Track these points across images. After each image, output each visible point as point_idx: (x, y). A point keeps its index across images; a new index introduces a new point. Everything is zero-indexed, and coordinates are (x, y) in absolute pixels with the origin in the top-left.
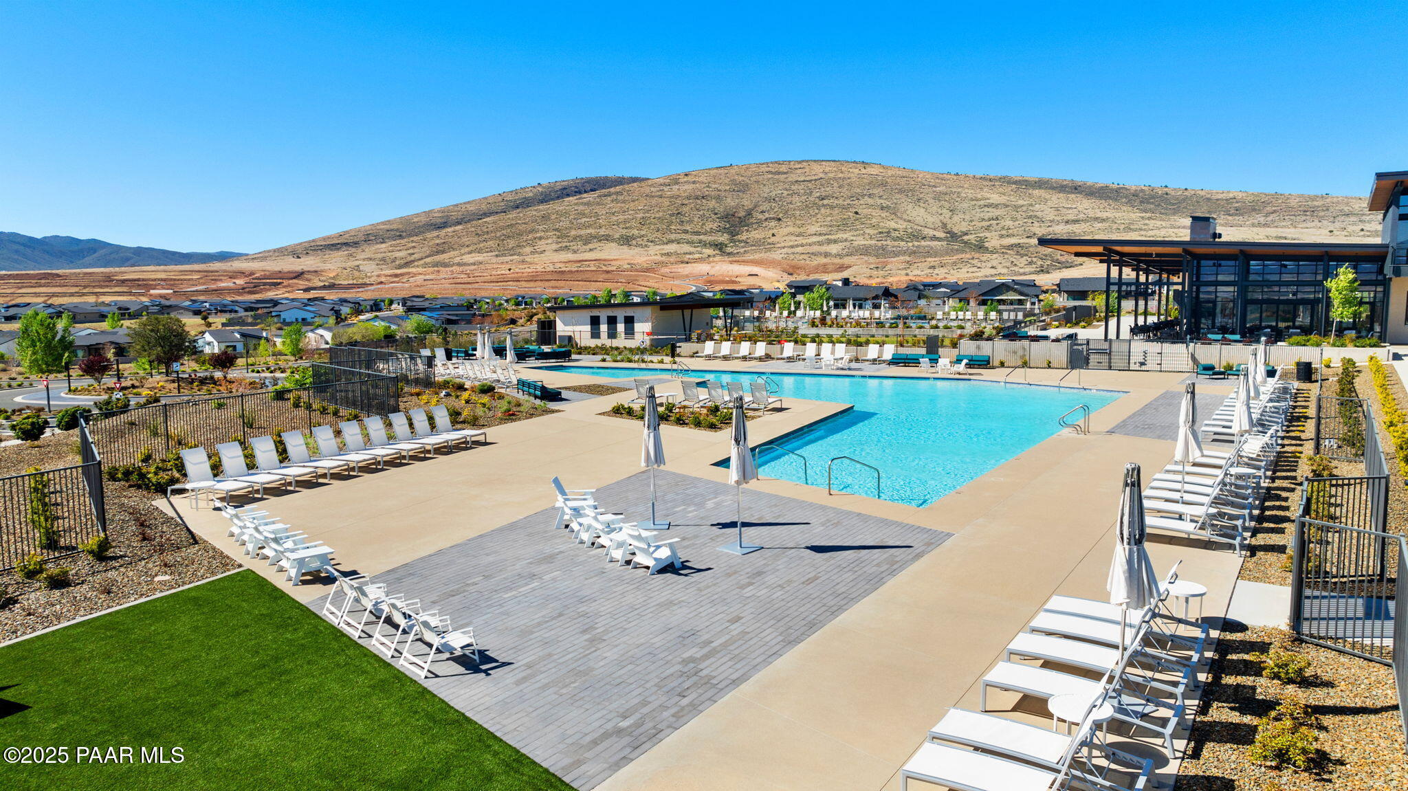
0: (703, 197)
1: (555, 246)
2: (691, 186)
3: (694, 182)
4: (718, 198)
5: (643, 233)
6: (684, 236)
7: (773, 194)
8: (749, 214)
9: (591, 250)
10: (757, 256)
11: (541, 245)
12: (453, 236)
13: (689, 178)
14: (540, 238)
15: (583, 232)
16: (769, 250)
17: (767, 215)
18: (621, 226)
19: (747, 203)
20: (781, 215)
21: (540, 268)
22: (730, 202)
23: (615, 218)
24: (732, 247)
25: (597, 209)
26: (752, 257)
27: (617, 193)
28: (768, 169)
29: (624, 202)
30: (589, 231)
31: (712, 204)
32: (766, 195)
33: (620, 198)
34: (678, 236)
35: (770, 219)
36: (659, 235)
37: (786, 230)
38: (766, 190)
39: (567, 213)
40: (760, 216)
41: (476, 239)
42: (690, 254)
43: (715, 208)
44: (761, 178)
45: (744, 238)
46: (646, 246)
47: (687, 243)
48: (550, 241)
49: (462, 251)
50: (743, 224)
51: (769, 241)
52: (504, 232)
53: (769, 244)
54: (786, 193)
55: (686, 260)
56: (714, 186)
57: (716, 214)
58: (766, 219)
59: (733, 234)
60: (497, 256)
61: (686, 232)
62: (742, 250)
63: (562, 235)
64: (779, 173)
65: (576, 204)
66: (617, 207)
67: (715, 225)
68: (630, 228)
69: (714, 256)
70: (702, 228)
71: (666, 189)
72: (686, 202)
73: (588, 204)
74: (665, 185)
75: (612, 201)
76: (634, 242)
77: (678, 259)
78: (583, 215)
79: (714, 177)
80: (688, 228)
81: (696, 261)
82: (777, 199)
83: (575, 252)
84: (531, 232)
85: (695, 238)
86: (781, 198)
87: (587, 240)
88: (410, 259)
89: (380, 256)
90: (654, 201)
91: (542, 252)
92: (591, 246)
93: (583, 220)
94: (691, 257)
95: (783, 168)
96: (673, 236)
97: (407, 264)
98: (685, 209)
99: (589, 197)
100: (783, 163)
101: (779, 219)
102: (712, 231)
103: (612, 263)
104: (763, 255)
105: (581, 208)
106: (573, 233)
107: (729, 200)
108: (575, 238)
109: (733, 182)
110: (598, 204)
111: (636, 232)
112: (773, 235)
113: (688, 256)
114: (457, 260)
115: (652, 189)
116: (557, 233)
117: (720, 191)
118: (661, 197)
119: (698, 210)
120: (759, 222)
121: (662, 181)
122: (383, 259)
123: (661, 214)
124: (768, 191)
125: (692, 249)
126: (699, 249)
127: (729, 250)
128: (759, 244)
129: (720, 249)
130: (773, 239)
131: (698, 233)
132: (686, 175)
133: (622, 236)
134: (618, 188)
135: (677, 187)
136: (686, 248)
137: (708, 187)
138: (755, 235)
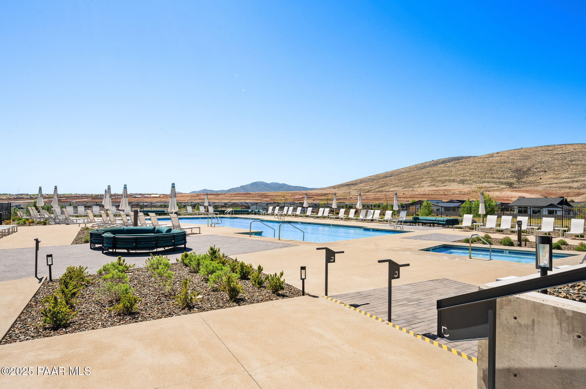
0: (505, 163)
1: (429, 184)
2: (499, 158)
3: (501, 156)
4: (513, 163)
5: (471, 178)
6: (492, 180)
7: (543, 160)
8: (529, 169)
9: (445, 186)
10: (528, 188)
11: (423, 184)
12: (389, 181)
13: (499, 155)
14: (424, 181)
15: (443, 178)
16: (537, 186)
17: (539, 170)
18: (461, 175)
19: (528, 164)
20: (546, 170)
21: (417, 193)
22: (519, 164)
23: (459, 172)
24: (517, 184)
25: (452, 169)
26: (525, 189)
27: (463, 162)
28: (541, 149)
29: (465, 165)
30: (445, 178)
31: (509, 165)
32: (539, 161)
33: (463, 164)
34: (489, 180)
35: (541, 171)
36: (479, 179)
37: (549, 176)
38: (540, 158)
39: (438, 171)
40: (535, 170)
41: (397, 182)
42: (493, 187)
43: (510, 167)
44: (537, 153)
45: (524, 180)
46: (472, 184)
47: (493, 183)
48: (427, 182)
49: (391, 187)
50: (525, 174)
51: (538, 181)
52: (410, 179)
53: (537, 183)
54: (551, 159)
55: (489, 190)
56: (511, 157)
57: (511, 170)
58: (538, 172)
59: (518, 179)
60: (403, 188)
61: (493, 178)
62: (521, 186)
63: (433, 179)
64: (548, 150)
65: (443, 167)
66: (461, 168)
67: (510, 174)
68: (466, 176)
69: (506, 188)
70: (502, 176)
71: (486, 159)
72: (495, 165)
73: (449, 167)
74: (486, 158)
75: (460, 165)
76: (466, 182)
77: (486, 190)
78: (445, 171)
79: (512, 153)
80: (495, 176)
81: (494, 190)
82: (545, 162)
83: (437, 187)
84: (421, 178)
85: (498, 180)
86: (548, 161)
87: (443, 182)
88: (370, 189)
89: (359, 188)
90: (479, 165)
91: (422, 187)
92: (445, 184)
93: (444, 174)
94: (492, 189)
95: (551, 148)
96: (486, 180)
97: (369, 191)
98: (495, 168)
99: (449, 164)
100: (551, 146)
101: (546, 171)
102: (507, 177)
103: (451, 191)
104: (532, 188)
105: (445, 168)
106: (439, 179)
107: (518, 163)
108: (439, 181)
109: (522, 155)
110: (453, 167)
111: (468, 178)
112: (541, 179)
113: (491, 188)
114: (388, 190)
115: (480, 160)
116: (431, 179)
117: (514, 159)
118: (483, 163)
119: (501, 168)
120: (534, 173)
121: (485, 156)
122: (360, 190)
123: (482, 170)
124: (541, 158)
125: (494, 185)
126: (498, 185)
127: (515, 185)
128: (531, 183)
129: (510, 186)
130: (540, 181)
131: (500, 178)
132: (498, 153)
133: (461, 180)
134: (463, 160)
135: (492, 158)
136: (492, 185)
137: (508, 158)
138: (531, 179)
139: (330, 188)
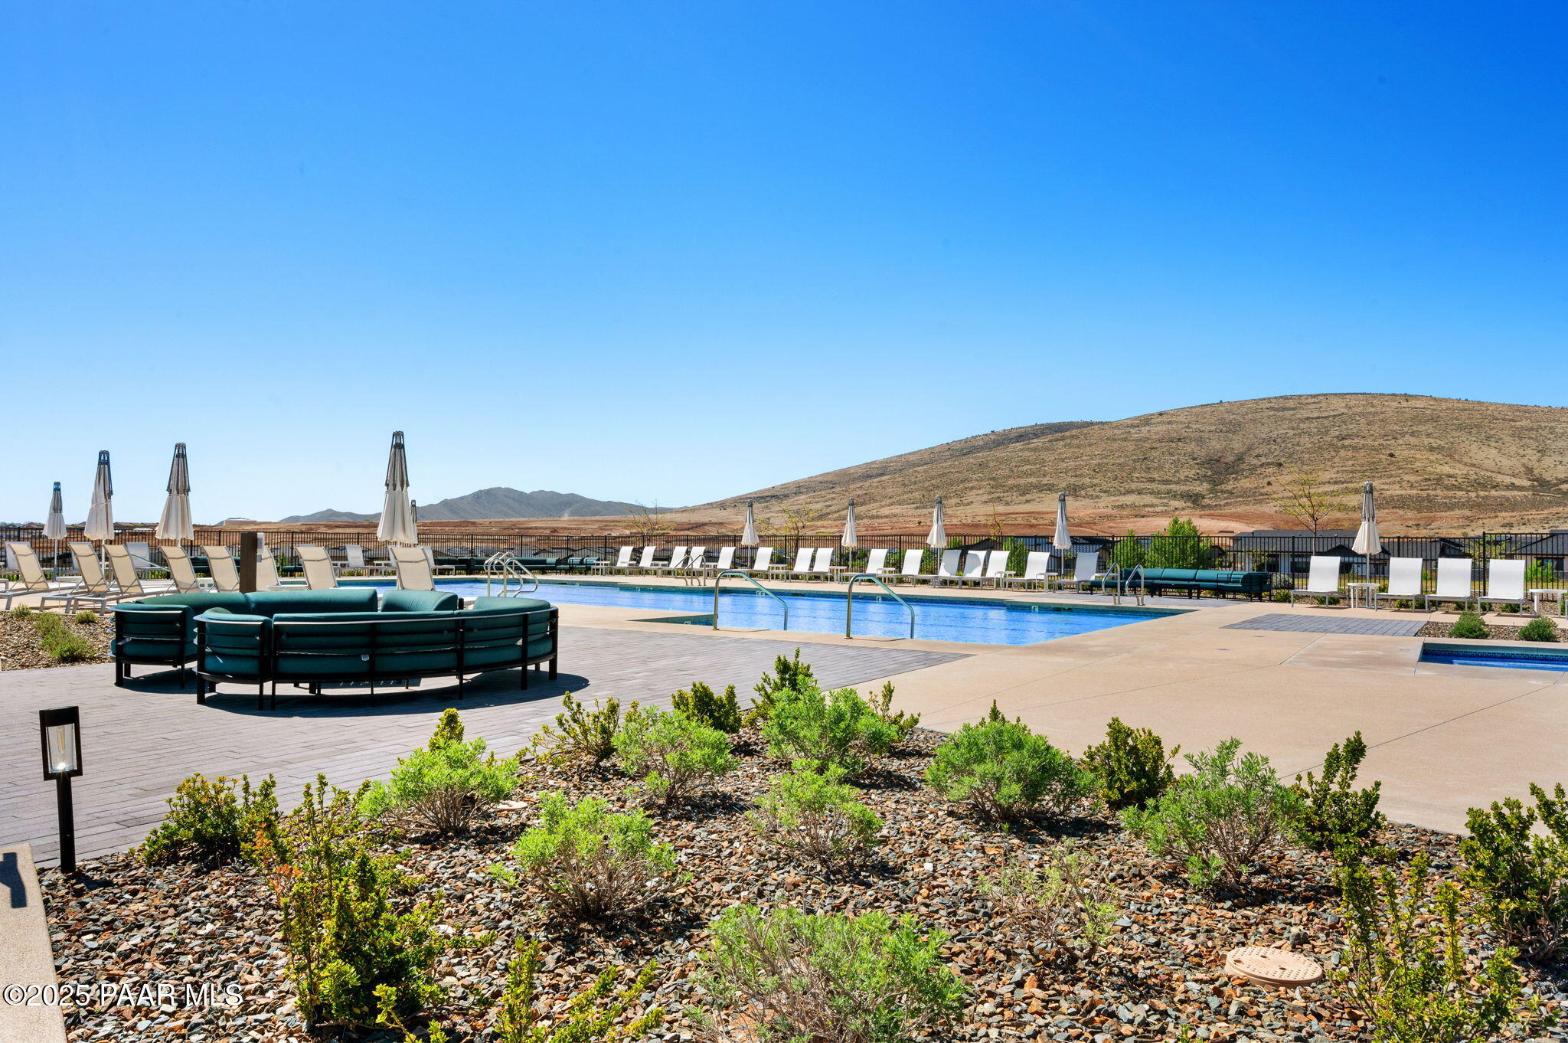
0: (1179, 440)
1: (985, 497)
2: (1164, 428)
3: (1169, 423)
4: (1200, 441)
5: (1095, 481)
6: (1148, 485)
7: (1274, 434)
8: (1240, 459)
9: (1027, 501)
10: (1240, 509)
11: (971, 496)
12: (877, 487)
13: (1165, 418)
14: (972, 488)
15: (1022, 481)
16: (1260, 502)
17: (1263, 460)
18: (1070, 474)
19: (1238, 446)
20: (1282, 460)
21: (955, 521)
22: (1216, 445)
23: (1064, 465)
24: (1211, 498)
25: (1045, 455)
26: (1233, 510)
27: (1072, 437)
28: (1268, 405)
29: (1078, 446)
30: (1029, 480)
31: (1192, 447)
32: (1264, 436)
33: (1075, 442)
34: (1142, 486)
35: (1268, 464)
36: (1116, 484)
37: (1289, 478)
38: (1265, 429)
39: (1008, 460)
40: (1255, 461)
41: (900, 491)
42: (1152, 506)
43: (1193, 452)
44: (1258, 416)
45: (1229, 487)
46: (1097, 497)
47: (1151, 493)
48: (981, 492)
49: (883, 503)
50: (1230, 470)
51: (1262, 491)
52: (934, 482)
53: (1262, 494)
54: (1291, 432)
55: (1143, 513)
56: (1195, 426)
57: (1194, 459)
58: (1262, 465)
59: (1215, 483)
60: (917, 508)
61: (1152, 480)
62: (1222, 503)
63: (997, 484)
64: (1284, 409)
65: (1021, 450)
66: (1068, 452)
67: (1193, 472)
68: (1081, 476)
69: (1183, 509)
70: (1174, 476)
71: (1133, 431)
72: (1154, 445)
73: (1036, 449)
74: (1133, 426)
75: (1065, 446)
76: (1083, 493)
77: (1133, 512)
78: (1027, 461)
79: (1197, 415)
80: (1156, 476)
81: (1157, 514)
82: (1279, 440)
83: (1007, 504)
84: (963, 481)
85: (1163, 487)
86: (1285, 438)
87: (1024, 491)
88: (825, 511)
89: (795, 508)
90: (1115, 446)
91: (968, 504)
92: (1028, 497)
93: (1025, 468)
94: (1151, 509)
95: (1291, 404)
96: (1133, 486)
97: (821, 517)
98: (1154, 454)
99: (1037, 442)
100: (1291, 397)
101: (1280, 465)
102: (1187, 479)
103: (1045, 516)
104: (1250, 508)
105: (1027, 454)
106: (1011, 482)
107: (1213, 443)
108: (1011, 488)
109: (1222, 421)
110: (1047, 449)
111: (1087, 481)
112: (1269, 484)
113: (1147, 509)
114: (874, 512)
115: (1116, 431)
116: (992, 483)
117: (1203, 431)
118: (1125, 440)
119: (1171, 454)
120: (1253, 469)
121: (1129, 422)
122: (798, 512)
123: (1122, 460)
124: (1267, 430)
125: (1155, 501)
126: (1165, 501)
127: (1206, 501)
128: (1247, 495)
129: (1194, 502)
130: (1268, 489)
131: (1167, 482)
132: (1161, 414)
133: (1069, 486)
134: (1074, 432)
135: (1147, 428)
136: (1149, 499)
137: (1188, 427)
138: (1246, 483)
139: (711, 506)
